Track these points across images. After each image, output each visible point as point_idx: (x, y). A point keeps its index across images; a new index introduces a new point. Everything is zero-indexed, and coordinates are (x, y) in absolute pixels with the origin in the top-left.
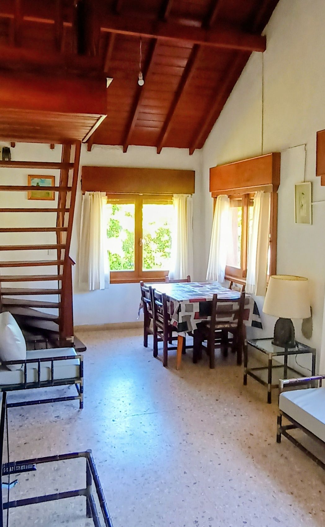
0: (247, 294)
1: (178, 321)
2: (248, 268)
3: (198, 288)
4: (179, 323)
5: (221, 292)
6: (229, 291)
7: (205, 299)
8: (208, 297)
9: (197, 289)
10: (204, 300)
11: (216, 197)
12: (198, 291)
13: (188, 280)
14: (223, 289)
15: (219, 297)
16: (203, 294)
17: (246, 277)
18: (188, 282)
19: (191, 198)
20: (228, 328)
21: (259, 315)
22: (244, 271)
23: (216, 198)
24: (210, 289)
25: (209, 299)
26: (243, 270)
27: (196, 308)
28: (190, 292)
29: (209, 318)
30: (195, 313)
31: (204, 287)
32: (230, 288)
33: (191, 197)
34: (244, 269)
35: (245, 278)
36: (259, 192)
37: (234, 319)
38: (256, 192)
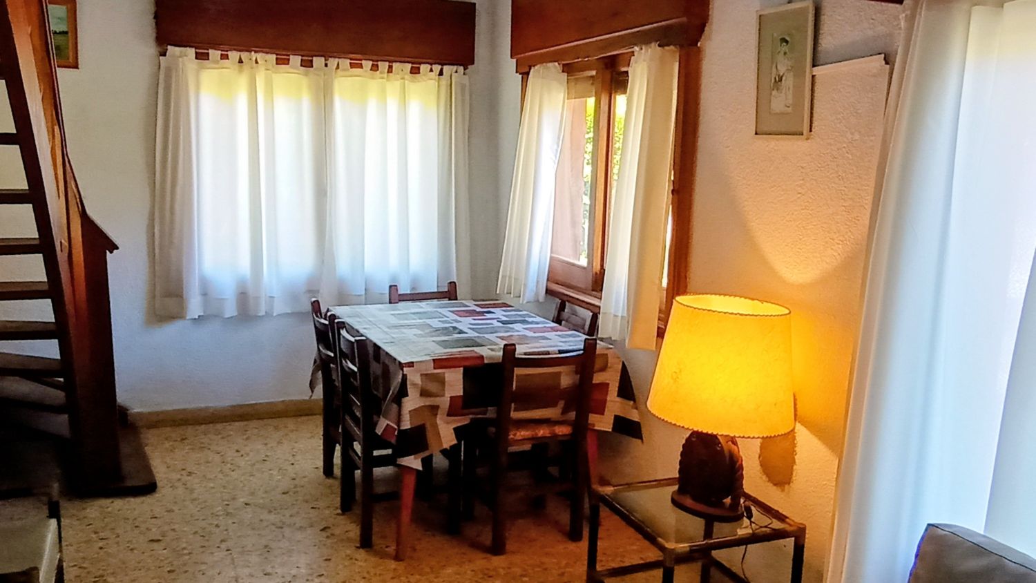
0: (602, 340)
1: (399, 426)
2: (607, 267)
3: (470, 320)
4: (400, 432)
5: (530, 334)
6: (553, 329)
7: (482, 357)
8: (492, 350)
9: (465, 324)
10: (479, 362)
11: (527, 70)
12: (465, 330)
13: (450, 293)
14: (537, 323)
15: (520, 351)
16: (478, 340)
17: (601, 290)
18: (450, 300)
19: (466, 77)
20: (545, 437)
21: (634, 400)
22: (596, 274)
23: (528, 74)
24: (503, 322)
25: (491, 358)
26: (594, 271)
27: (455, 383)
28: (446, 331)
29: (491, 413)
30: (451, 397)
31: (489, 316)
32: (558, 320)
33: (464, 74)
34: (597, 267)
35: (598, 294)
36: (643, 48)
37: (565, 412)
38: (636, 49)
